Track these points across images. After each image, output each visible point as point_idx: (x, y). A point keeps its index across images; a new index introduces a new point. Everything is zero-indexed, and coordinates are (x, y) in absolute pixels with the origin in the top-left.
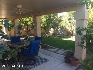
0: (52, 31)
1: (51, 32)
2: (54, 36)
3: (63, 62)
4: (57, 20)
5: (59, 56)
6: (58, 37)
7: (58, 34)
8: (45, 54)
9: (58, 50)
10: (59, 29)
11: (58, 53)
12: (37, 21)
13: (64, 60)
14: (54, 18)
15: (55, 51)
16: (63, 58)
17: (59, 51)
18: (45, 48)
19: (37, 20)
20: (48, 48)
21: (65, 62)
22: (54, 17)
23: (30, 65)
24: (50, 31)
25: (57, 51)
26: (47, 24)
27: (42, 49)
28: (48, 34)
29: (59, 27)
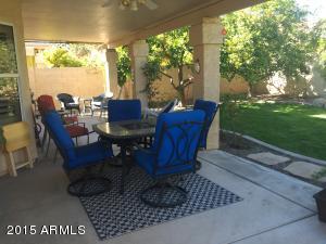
0: (277, 84)
1: (273, 91)
2: (285, 105)
3: (309, 213)
4: (303, 37)
5: (294, 187)
6: (303, 107)
7: (305, 97)
8: (231, 171)
9: (293, 159)
10: (309, 77)
11: (291, 175)
12: (205, 40)
13: (312, 203)
14: (291, 31)
15: (276, 163)
16: (307, 194)
17: (295, 163)
18: (238, 147)
19: (205, 35)
20: (248, 148)
21: (317, 216)
22: (289, 26)
23: (161, 207)
24: (268, 86)
25: (288, 163)
26: (256, 54)
27: (221, 152)
28: (259, 99)
29: (311, 67)
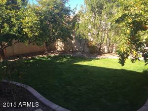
0: (60, 45)
2: (63, 57)
4: (69, 22)
10: (73, 42)
24: (56, 47)
28: (52, 53)
29: (74, 37)
